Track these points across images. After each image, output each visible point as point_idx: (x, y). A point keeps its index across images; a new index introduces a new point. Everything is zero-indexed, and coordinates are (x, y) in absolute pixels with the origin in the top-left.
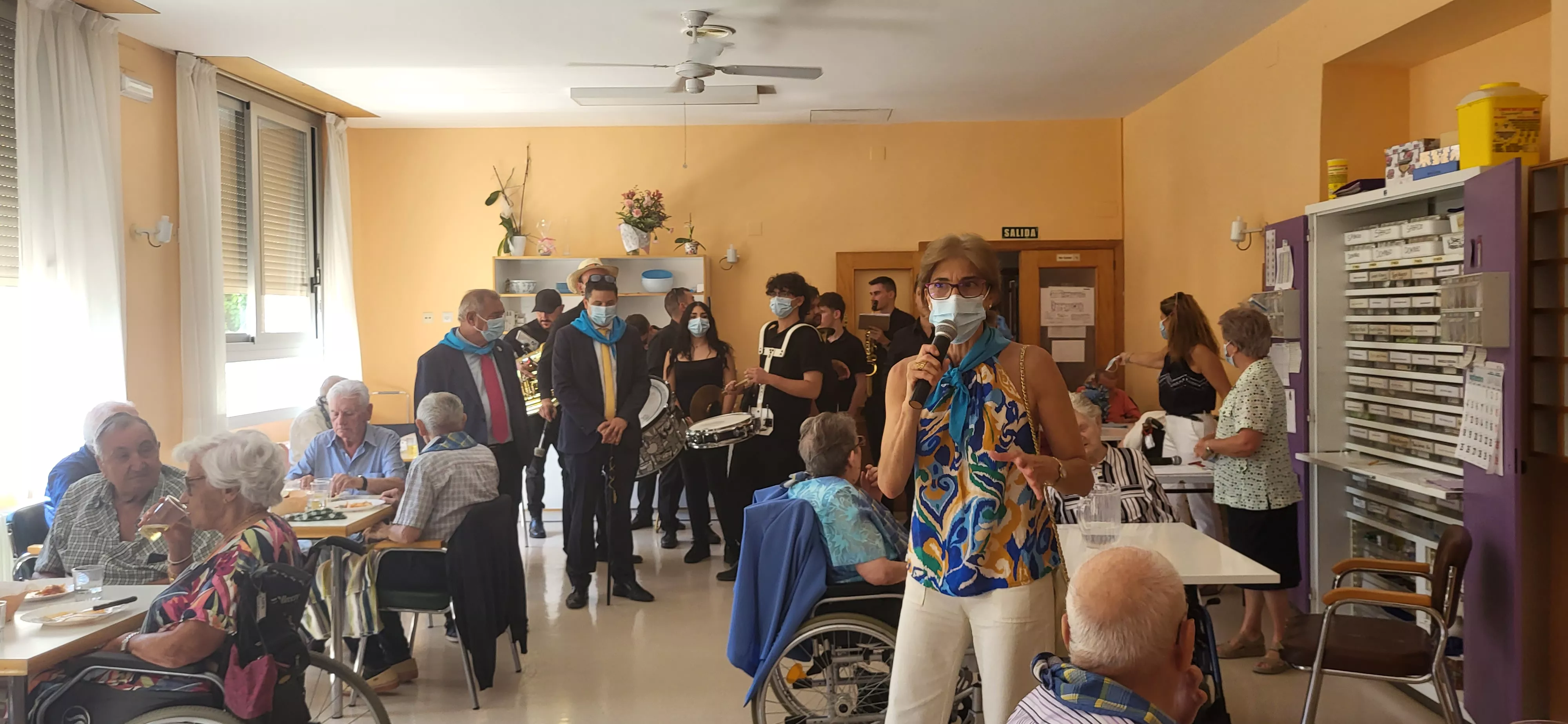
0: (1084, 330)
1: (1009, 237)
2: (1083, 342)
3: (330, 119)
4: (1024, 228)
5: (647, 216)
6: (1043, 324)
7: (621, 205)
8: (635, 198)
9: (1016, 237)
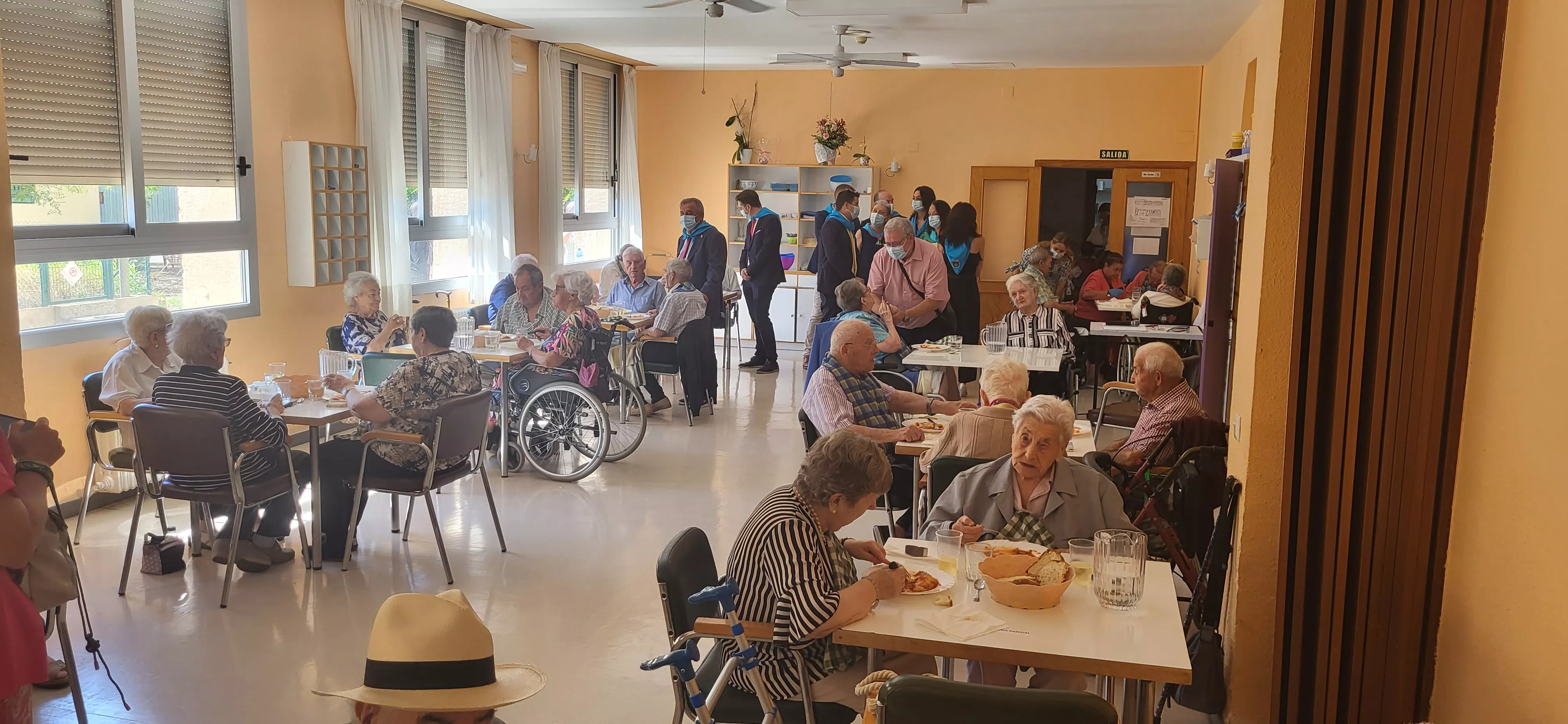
0: (1160, 230)
1: (1105, 158)
2: (1158, 239)
3: (626, 68)
4: (1118, 151)
5: (835, 138)
6: (1128, 224)
7: (816, 130)
8: (826, 125)
9: (1111, 158)
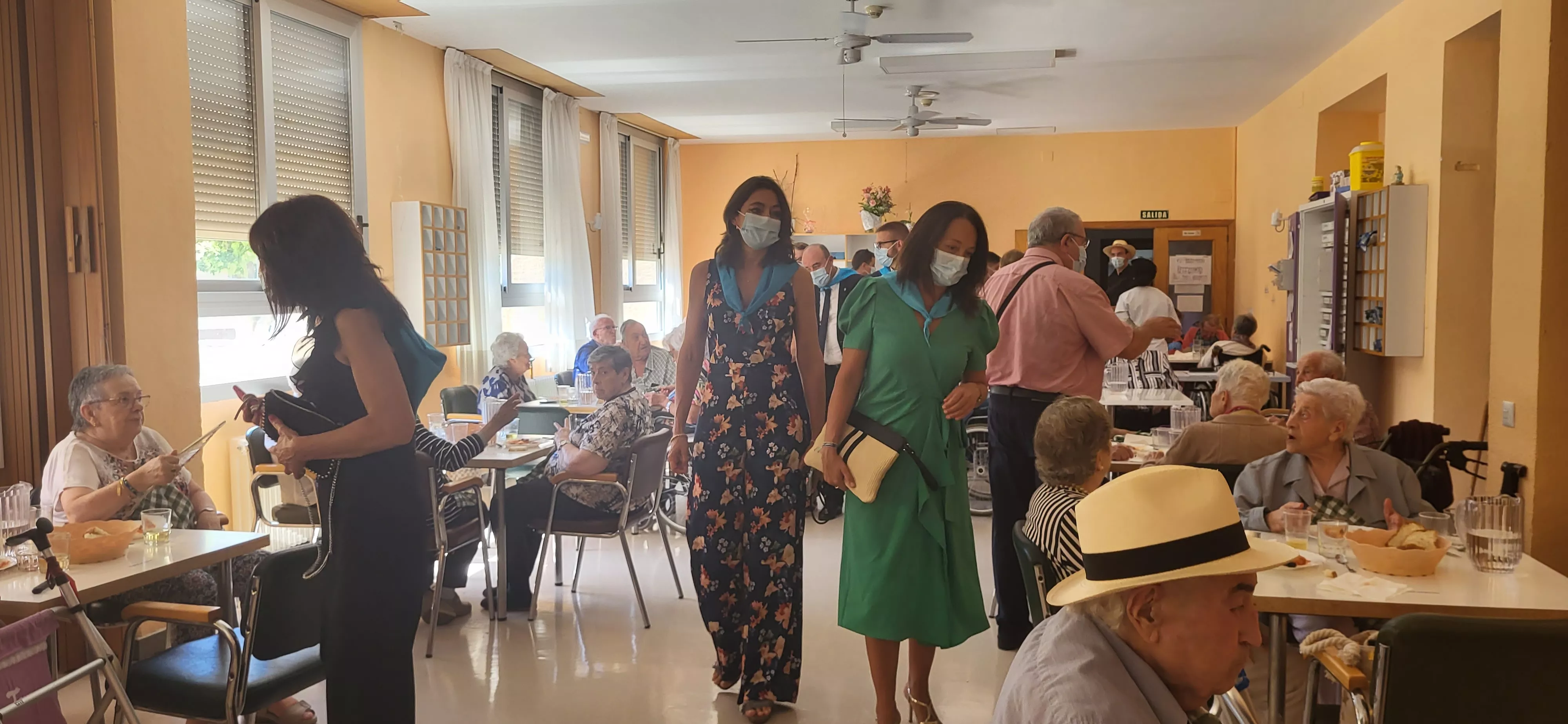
0: (1203, 287)
1: (1146, 218)
2: (1202, 297)
3: (670, 141)
4: (1158, 211)
5: (880, 205)
6: (1170, 283)
7: (862, 198)
8: (871, 192)
9: (1151, 218)
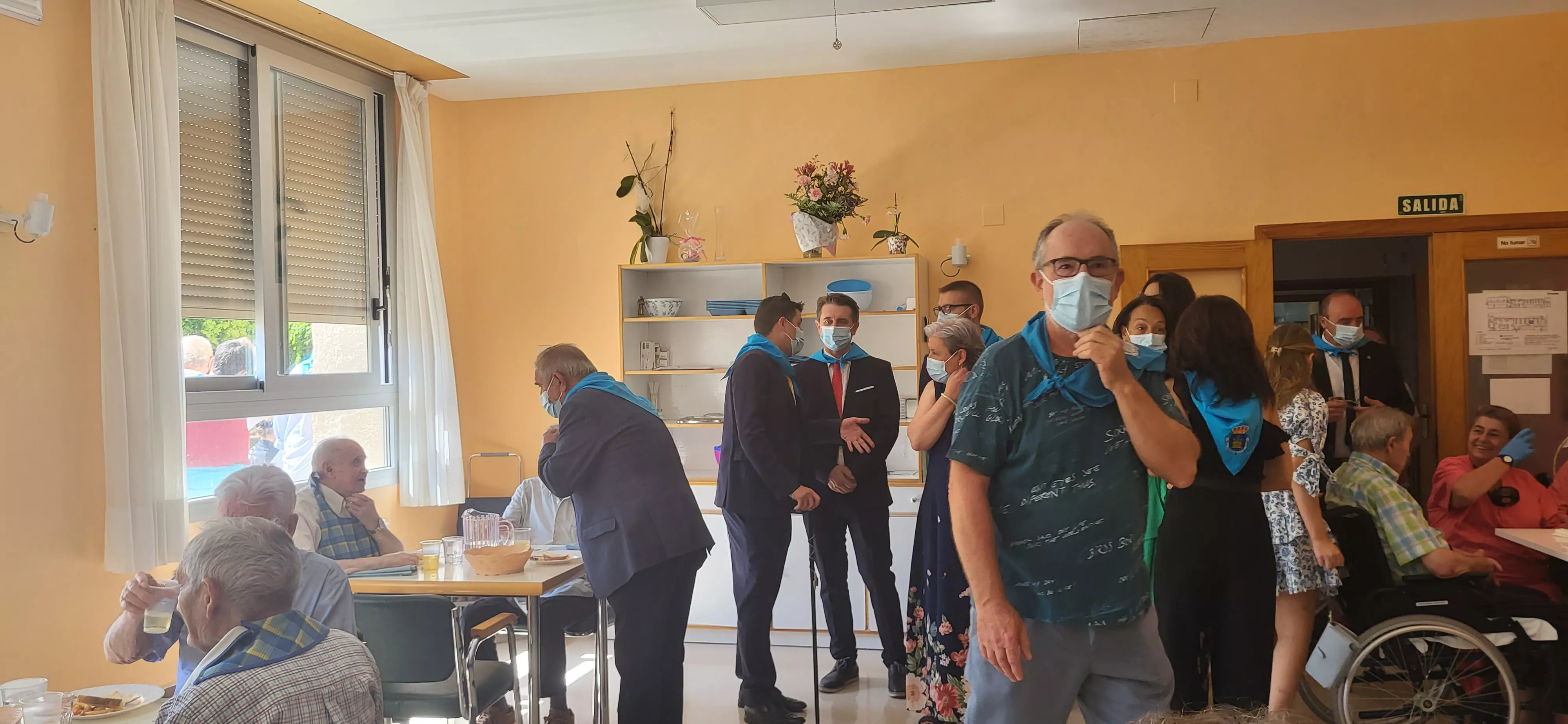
0: (1550, 360)
1: (1411, 213)
2: (1548, 380)
3: (400, 80)
4: (1438, 197)
5: (833, 201)
6: (1473, 351)
7: (795, 186)
8: (813, 173)
9: (1423, 212)
